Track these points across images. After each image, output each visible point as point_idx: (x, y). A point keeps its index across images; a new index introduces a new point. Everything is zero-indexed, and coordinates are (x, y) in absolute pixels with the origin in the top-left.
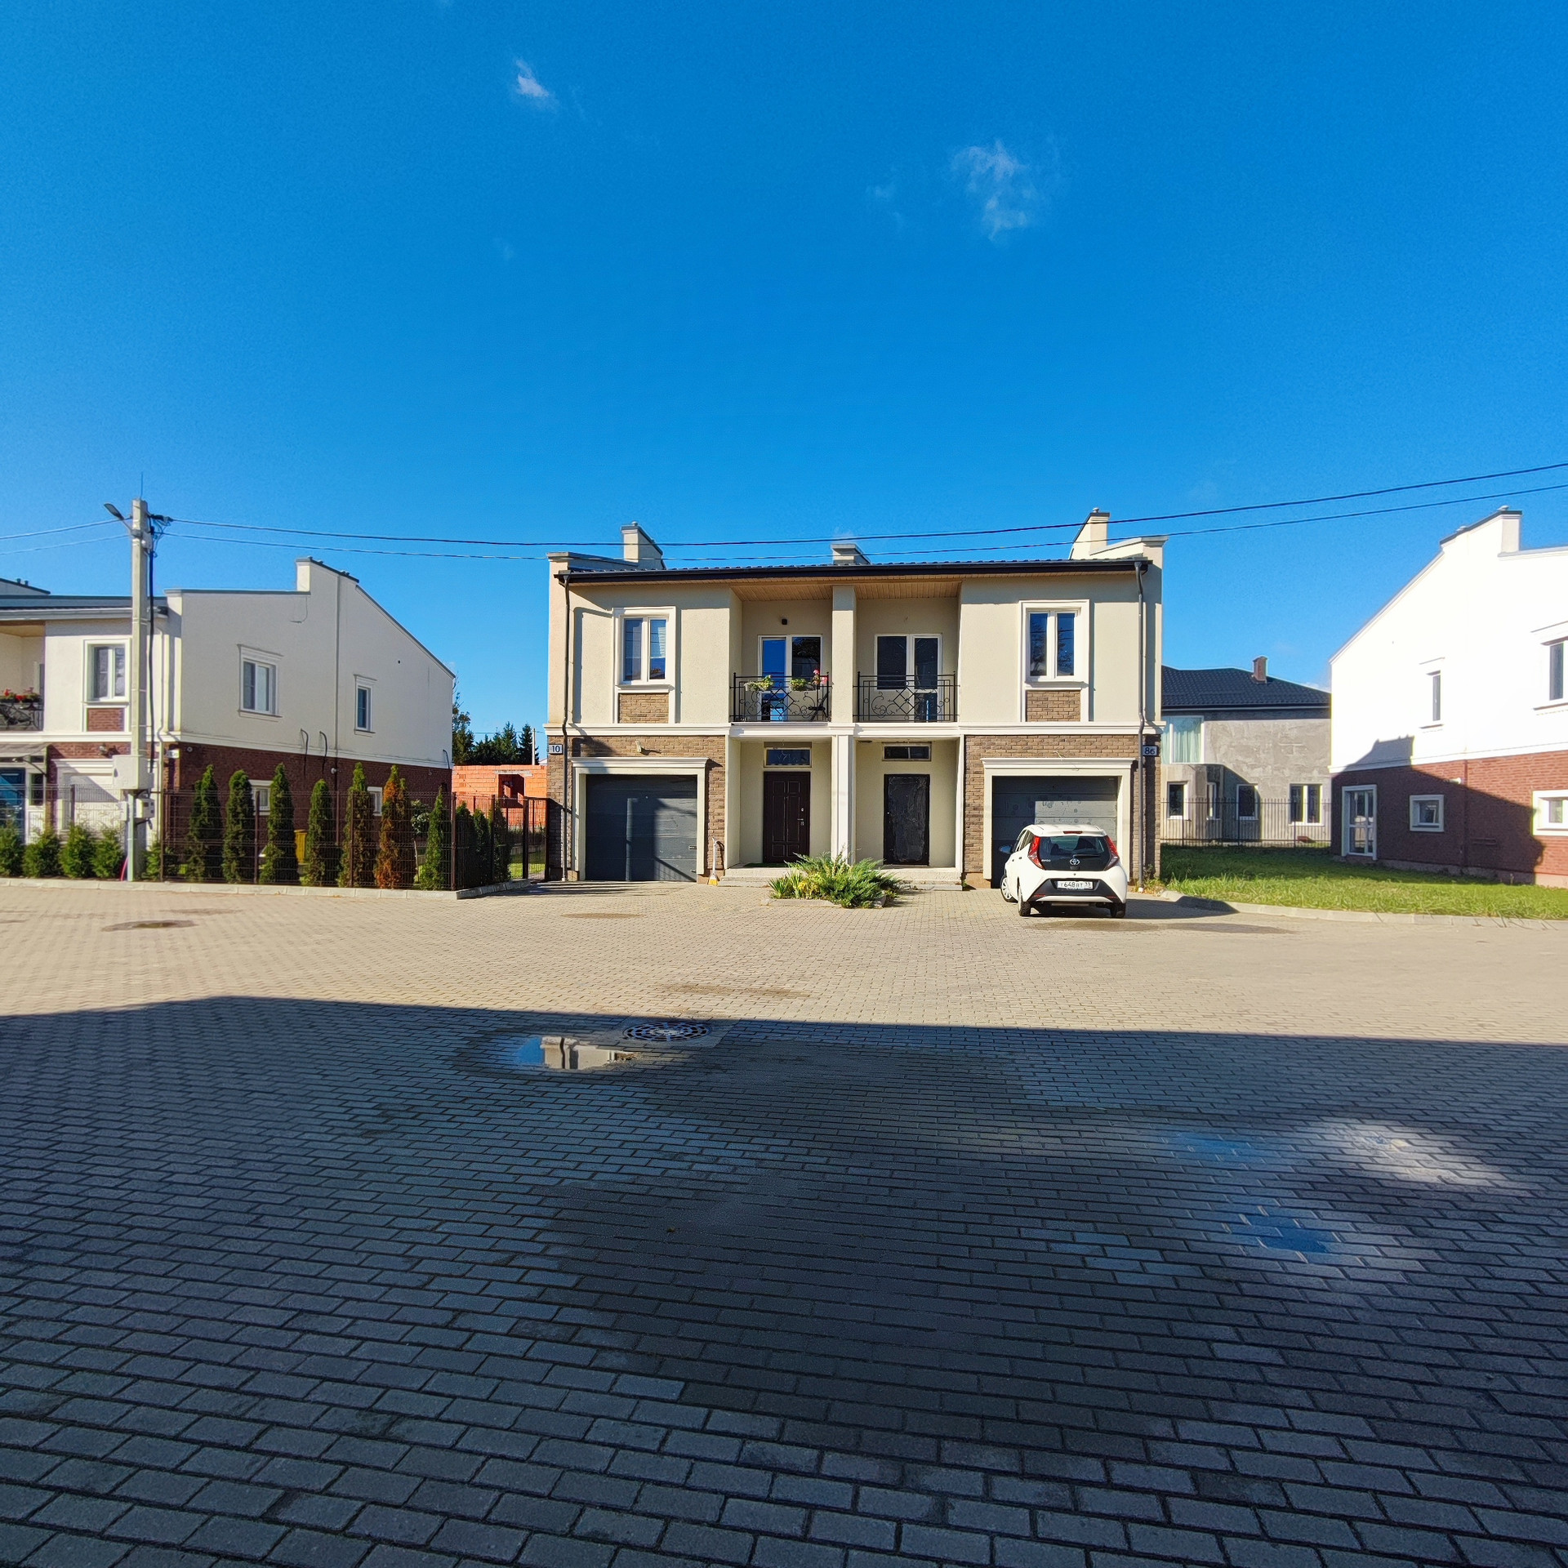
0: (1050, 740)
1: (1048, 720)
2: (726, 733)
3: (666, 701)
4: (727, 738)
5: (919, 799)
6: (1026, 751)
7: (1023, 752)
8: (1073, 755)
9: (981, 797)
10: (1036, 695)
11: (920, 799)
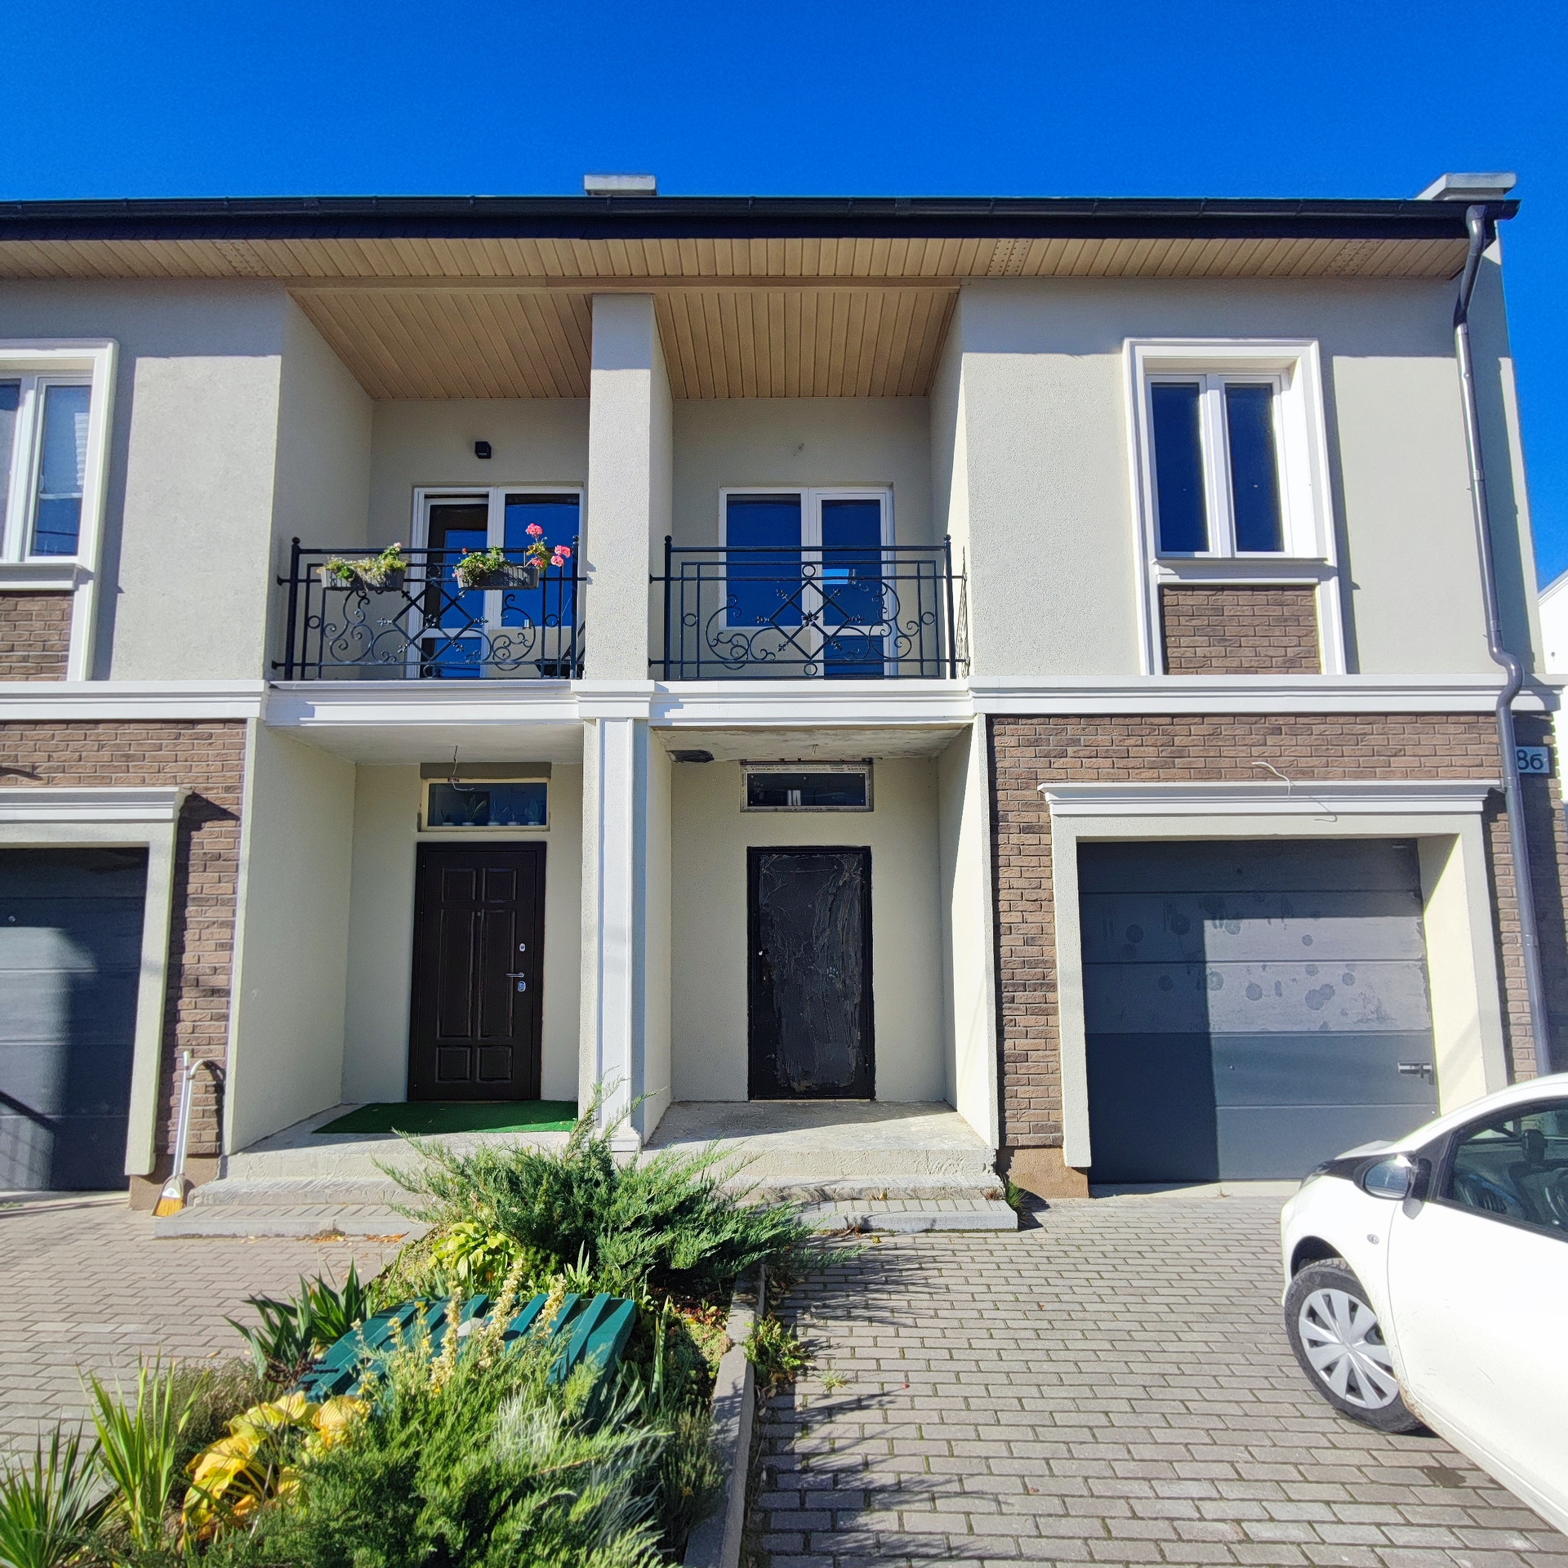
0: (1240, 730)
1: (1229, 670)
2: (251, 710)
3: (66, 616)
4: (251, 730)
5: (843, 913)
6: (1170, 761)
7: (1164, 765)
8: (1308, 774)
9: (1044, 903)
10: (1188, 600)
11: (848, 915)
